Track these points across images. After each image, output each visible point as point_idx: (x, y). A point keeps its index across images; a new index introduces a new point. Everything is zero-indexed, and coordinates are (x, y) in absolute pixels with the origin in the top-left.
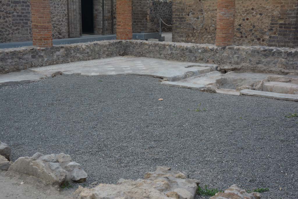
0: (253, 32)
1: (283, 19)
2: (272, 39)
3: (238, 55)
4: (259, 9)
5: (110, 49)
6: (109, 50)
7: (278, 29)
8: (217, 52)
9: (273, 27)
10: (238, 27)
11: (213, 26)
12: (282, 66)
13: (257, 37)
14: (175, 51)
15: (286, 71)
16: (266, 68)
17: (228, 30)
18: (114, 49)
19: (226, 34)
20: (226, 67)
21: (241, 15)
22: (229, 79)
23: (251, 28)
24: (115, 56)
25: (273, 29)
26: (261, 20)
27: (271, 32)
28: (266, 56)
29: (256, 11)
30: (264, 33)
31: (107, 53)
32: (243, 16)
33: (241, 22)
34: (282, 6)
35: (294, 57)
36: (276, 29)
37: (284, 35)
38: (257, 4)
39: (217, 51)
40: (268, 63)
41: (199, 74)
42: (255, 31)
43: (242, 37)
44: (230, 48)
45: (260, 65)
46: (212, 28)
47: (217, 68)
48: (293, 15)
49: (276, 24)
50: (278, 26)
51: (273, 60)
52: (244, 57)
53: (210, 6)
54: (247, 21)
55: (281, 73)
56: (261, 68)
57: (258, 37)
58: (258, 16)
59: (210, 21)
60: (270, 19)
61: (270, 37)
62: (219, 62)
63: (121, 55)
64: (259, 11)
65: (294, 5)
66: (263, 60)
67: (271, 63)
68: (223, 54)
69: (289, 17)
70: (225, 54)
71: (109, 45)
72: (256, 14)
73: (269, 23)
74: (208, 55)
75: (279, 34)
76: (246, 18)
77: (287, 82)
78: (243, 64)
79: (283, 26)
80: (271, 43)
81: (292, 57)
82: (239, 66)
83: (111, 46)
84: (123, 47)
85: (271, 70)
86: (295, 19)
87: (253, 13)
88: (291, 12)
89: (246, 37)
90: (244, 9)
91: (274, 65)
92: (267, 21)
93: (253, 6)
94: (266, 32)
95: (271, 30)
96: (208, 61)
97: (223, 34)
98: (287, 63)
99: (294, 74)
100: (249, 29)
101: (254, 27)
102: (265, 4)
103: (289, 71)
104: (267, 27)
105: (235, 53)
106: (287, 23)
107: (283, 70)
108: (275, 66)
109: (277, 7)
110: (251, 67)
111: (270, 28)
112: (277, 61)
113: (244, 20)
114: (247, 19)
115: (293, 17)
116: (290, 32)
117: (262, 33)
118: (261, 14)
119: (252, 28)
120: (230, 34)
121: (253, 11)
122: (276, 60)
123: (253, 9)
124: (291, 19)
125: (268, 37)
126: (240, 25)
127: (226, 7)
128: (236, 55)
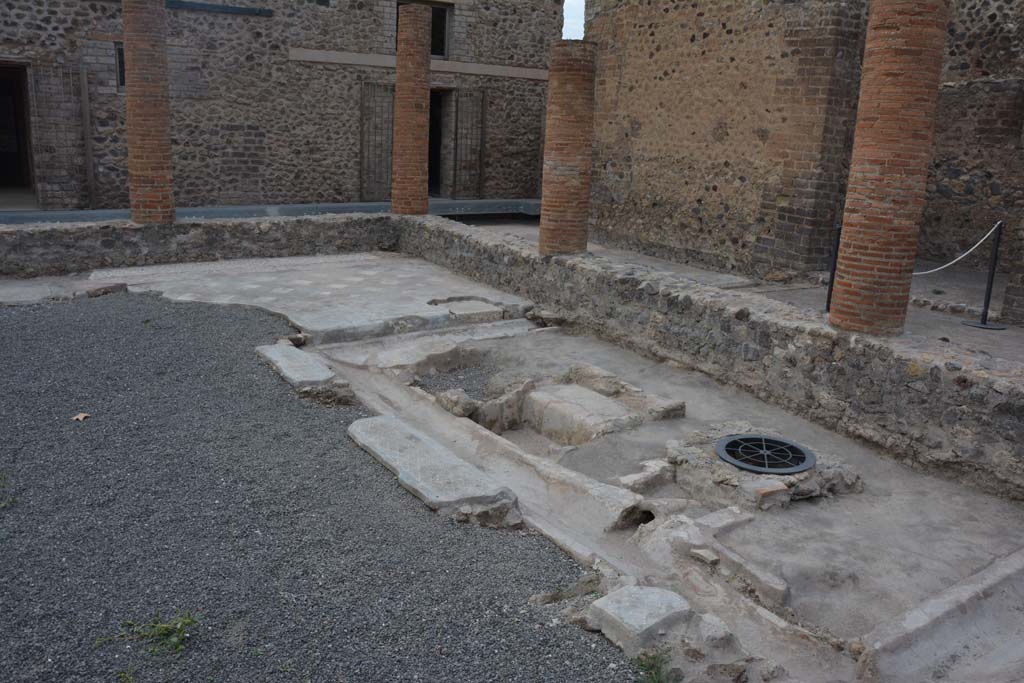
0: (725, 221)
1: (787, 196)
2: (761, 245)
3: (571, 285)
4: (740, 167)
5: (349, 233)
6: (346, 235)
7: (777, 220)
8: (535, 270)
9: (767, 214)
10: (696, 205)
11: (649, 196)
12: (656, 335)
13: (731, 234)
14: (467, 252)
15: (662, 352)
16: (622, 332)
17: (561, 212)
18: (361, 234)
19: (556, 221)
20: (545, 314)
21: (703, 177)
22: (496, 353)
23: (720, 212)
24: (366, 251)
25: (766, 219)
26: (742, 194)
27: (761, 227)
28: (625, 297)
29: (733, 171)
30: (746, 228)
31: (339, 242)
32: (707, 179)
33: (701, 193)
34: (786, 164)
35: (682, 313)
36: (772, 220)
37: (788, 238)
38: (735, 152)
39: (535, 266)
40: (630, 318)
41: (448, 326)
42: (730, 219)
43: (701, 230)
44: (558, 262)
45: (612, 322)
46: (645, 203)
47: (527, 310)
48: (809, 189)
49: (773, 207)
50: (775, 212)
51: (639, 314)
52: (583, 291)
53: (644, 149)
54: (715, 194)
55: (650, 355)
56: (612, 329)
57: (735, 235)
58: (737, 183)
59: (642, 185)
60: (761, 193)
61: (758, 239)
62: (539, 295)
63: (385, 250)
64: (740, 170)
65: (812, 164)
66: (619, 310)
67: (635, 323)
68: (545, 276)
69: (801, 194)
70: (549, 277)
71: (347, 224)
72: (733, 176)
73: (759, 203)
74: (520, 271)
75: (777, 235)
76: (711, 185)
77: (608, 395)
78: (581, 311)
79: (787, 215)
80: (759, 255)
81: (679, 313)
82: (570, 316)
83: (354, 227)
84: (391, 232)
85: (629, 342)
86: (813, 200)
87: (726, 174)
88: (804, 181)
89: (710, 232)
90: (709, 162)
91: (639, 328)
92: (755, 198)
93: (727, 156)
94: (750, 224)
95: (761, 220)
96: (518, 289)
97: (549, 220)
98: (665, 327)
99: (676, 364)
100: (715, 214)
101: (727, 208)
102: (751, 155)
103: (669, 355)
104: (754, 211)
105: (567, 277)
106: (795, 208)
107: (656, 348)
108: (642, 332)
109: (777, 164)
110: (595, 324)
111: (758, 216)
112: (648, 319)
113: (707, 189)
114: (715, 188)
115: (808, 196)
116: (801, 231)
117: (743, 227)
118: (742, 179)
119: (722, 211)
120: (569, 223)
121: (727, 170)
122: (645, 314)
123: (727, 164)
124: (805, 200)
125: (752, 239)
126: (699, 201)
127: (557, 149)
128: (567, 285)
